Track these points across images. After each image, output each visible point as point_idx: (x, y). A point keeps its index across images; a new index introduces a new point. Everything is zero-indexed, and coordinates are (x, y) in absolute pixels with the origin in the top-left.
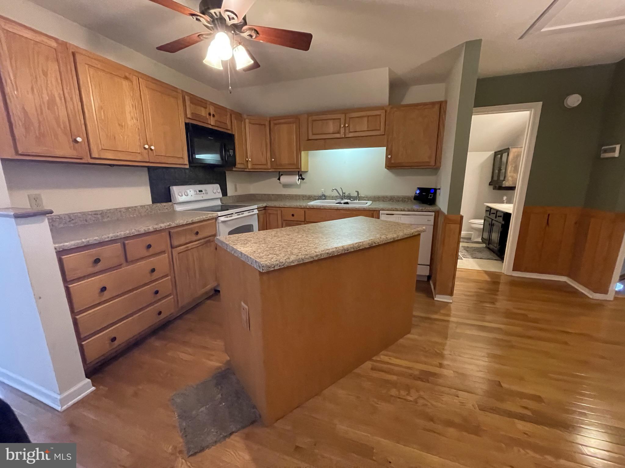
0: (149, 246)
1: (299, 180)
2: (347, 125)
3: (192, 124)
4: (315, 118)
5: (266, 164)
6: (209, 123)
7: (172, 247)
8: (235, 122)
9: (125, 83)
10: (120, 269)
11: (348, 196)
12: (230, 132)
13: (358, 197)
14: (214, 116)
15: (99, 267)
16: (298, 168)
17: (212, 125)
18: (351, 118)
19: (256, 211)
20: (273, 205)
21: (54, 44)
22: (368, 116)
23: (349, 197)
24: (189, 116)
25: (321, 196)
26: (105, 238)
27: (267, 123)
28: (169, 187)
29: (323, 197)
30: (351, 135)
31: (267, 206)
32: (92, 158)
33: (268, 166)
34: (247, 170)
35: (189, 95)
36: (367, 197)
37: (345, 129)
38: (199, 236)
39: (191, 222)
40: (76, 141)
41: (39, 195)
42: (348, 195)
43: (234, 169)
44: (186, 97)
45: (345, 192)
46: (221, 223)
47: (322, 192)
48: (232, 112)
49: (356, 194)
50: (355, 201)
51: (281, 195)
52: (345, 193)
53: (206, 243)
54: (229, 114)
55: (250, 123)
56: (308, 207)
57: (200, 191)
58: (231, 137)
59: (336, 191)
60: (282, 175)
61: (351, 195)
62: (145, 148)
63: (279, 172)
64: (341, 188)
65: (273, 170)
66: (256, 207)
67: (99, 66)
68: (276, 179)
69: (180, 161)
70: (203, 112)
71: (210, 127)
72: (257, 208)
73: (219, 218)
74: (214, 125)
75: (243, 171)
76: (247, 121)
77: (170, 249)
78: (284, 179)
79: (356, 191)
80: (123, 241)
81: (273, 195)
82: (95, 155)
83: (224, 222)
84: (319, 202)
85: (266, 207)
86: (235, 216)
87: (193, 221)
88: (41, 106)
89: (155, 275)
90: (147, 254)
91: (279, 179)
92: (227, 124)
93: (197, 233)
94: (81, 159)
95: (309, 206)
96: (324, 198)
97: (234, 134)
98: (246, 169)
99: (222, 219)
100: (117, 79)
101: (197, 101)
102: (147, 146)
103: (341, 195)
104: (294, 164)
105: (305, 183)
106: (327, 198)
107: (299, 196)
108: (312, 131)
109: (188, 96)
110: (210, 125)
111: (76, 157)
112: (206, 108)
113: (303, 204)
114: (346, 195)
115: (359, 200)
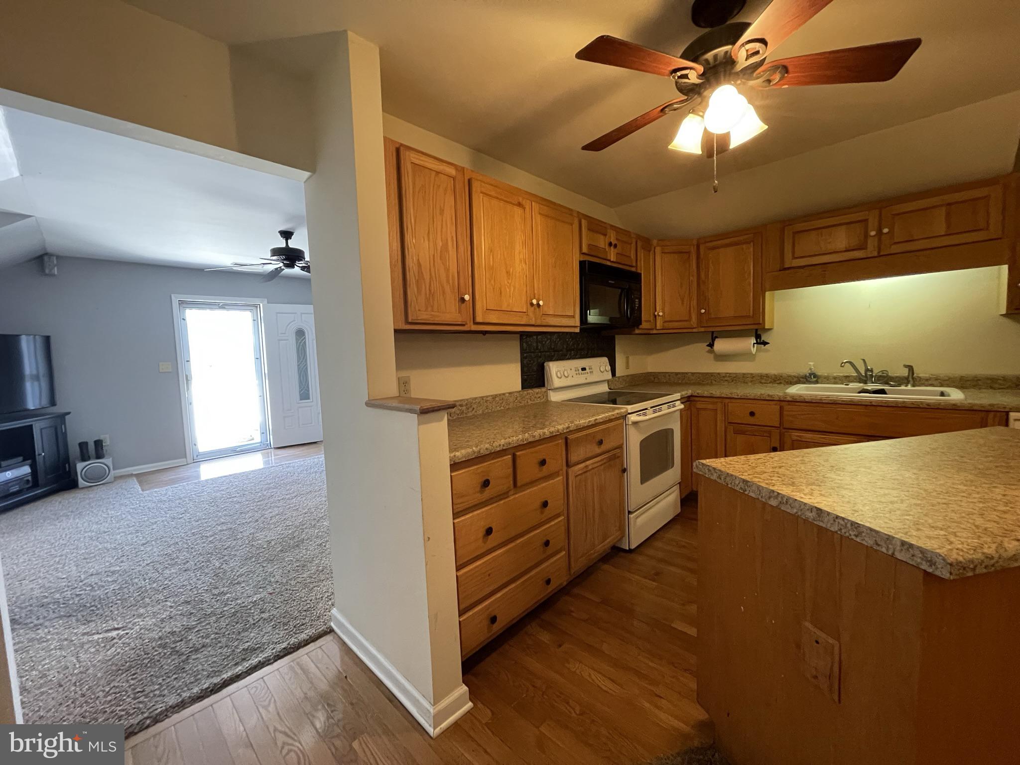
0: (543, 463)
1: (755, 345)
2: (886, 230)
3: (590, 263)
4: (800, 226)
5: (689, 320)
6: (609, 258)
7: (568, 465)
8: (641, 254)
9: (518, 211)
10: (506, 498)
11: (881, 376)
12: (633, 269)
13: (911, 378)
14: (615, 246)
15: (489, 492)
16: (760, 324)
17: (613, 262)
18: (898, 214)
19: (680, 406)
20: (706, 394)
21: (452, 172)
22: (949, 204)
23: (885, 379)
24: (585, 250)
25: (806, 376)
26: (497, 447)
27: (693, 250)
28: (544, 363)
29: (811, 378)
30: (895, 249)
31: (694, 394)
32: (476, 323)
33: (692, 323)
34: (655, 332)
35: (587, 217)
36: (936, 379)
37: (880, 240)
38: (604, 447)
39: (594, 423)
40: (463, 300)
41: (409, 377)
42: (880, 374)
43: (637, 331)
44: (584, 222)
45: (872, 369)
46: (632, 426)
47: (811, 369)
48: (639, 237)
49: (905, 372)
50: (903, 387)
51: (712, 374)
52: (872, 371)
53: (610, 459)
54: (634, 241)
55: (662, 253)
56: (789, 399)
57: (584, 369)
58: (635, 278)
59: (850, 366)
60: (717, 337)
61: (890, 374)
62: (532, 304)
63: (713, 332)
64: (864, 360)
65: (702, 330)
66: (677, 396)
67: (493, 193)
68: (703, 347)
69: (571, 322)
70: (602, 242)
71: (609, 263)
72: (679, 398)
73: (629, 416)
74: (615, 260)
75: (647, 334)
76: (658, 250)
77: (565, 468)
78: (721, 345)
79: (906, 366)
80: (513, 452)
81: (693, 374)
82: (479, 319)
83: (635, 423)
84: (803, 387)
85: (692, 396)
86: (650, 415)
87: (597, 421)
88: (434, 255)
89: (548, 512)
90: (540, 475)
91: (711, 345)
92: (630, 257)
93: (600, 442)
94: (463, 325)
95: (792, 397)
96: (815, 379)
97: (639, 272)
98: (652, 329)
99: (633, 418)
100: (509, 207)
101: (597, 227)
102: (534, 302)
103: (861, 374)
104: (749, 317)
105: (767, 351)
106: (820, 380)
107: (752, 376)
108: (793, 253)
109: (585, 219)
110: (609, 260)
111: (459, 323)
112: (605, 235)
113: (776, 391)
114: (874, 375)
115: (913, 386)
